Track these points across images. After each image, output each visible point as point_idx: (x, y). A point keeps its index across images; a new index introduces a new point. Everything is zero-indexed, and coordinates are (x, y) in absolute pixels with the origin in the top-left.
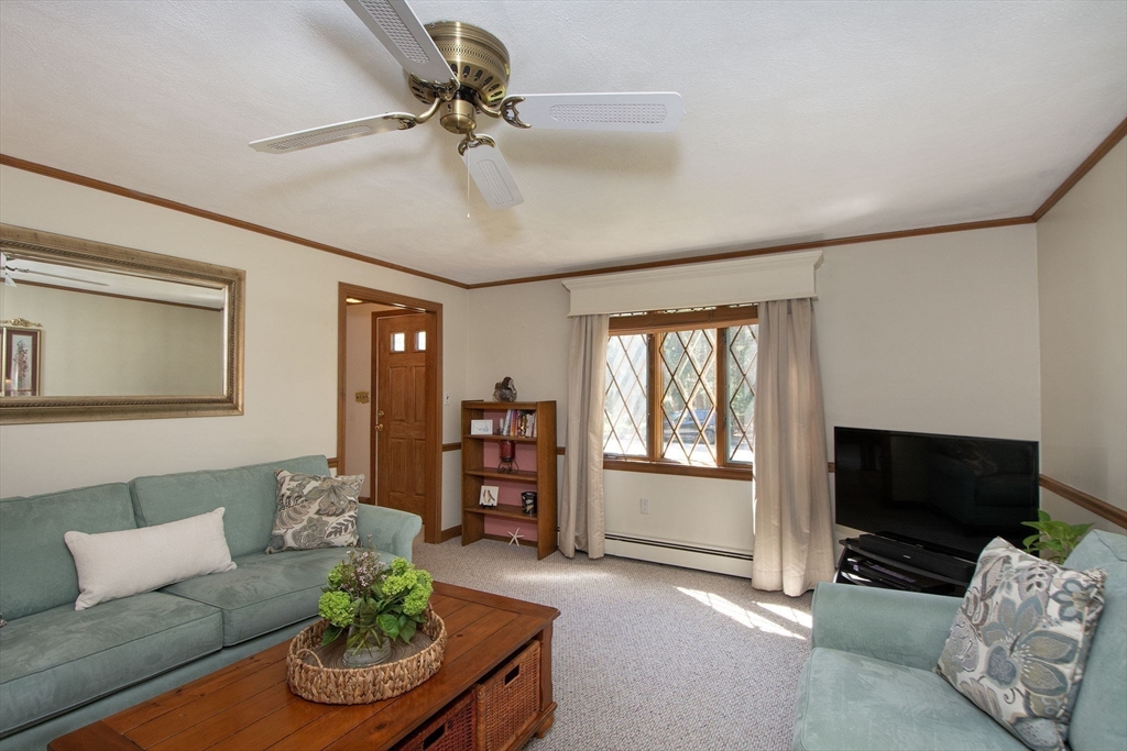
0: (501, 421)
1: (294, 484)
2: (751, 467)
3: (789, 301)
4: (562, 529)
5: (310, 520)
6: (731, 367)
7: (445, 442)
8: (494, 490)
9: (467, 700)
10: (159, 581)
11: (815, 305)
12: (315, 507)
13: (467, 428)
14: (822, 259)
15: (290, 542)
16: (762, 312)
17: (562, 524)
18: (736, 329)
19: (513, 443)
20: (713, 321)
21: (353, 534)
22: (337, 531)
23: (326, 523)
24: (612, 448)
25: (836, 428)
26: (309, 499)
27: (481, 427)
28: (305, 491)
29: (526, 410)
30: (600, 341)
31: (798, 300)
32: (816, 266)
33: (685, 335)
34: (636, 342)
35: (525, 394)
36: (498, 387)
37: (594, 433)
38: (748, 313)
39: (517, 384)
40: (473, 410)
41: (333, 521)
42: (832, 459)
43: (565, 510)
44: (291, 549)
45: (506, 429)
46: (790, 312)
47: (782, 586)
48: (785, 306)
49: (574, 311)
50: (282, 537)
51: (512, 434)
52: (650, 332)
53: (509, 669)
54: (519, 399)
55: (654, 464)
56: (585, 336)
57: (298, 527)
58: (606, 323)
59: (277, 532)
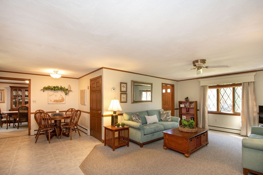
0: (186, 105)
1: (162, 112)
2: (240, 113)
3: (249, 82)
4: (199, 124)
5: (165, 117)
6: (236, 95)
7: (175, 108)
8: (185, 117)
9: (200, 136)
10: (153, 122)
11: (255, 83)
12: (165, 115)
13: (180, 106)
14: (256, 74)
15: (163, 120)
16: (242, 84)
17: (199, 123)
18: (237, 87)
19: (189, 108)
20: (231, 86)
21: (171, 119)
22: (169, 119)
23: (167, 118)
24: (209, 110)
25: (259, 106)
26: (165, 114)
27: (182, 106)
28: (164, 113)
29: (191, 103)
30: (207, 90)
31: (251, 82)
32: (255, 76)
33: (225, 89)
34: (215, 90)
35: (191, 100)
36: (185, 99)
37: (206, 107)
38: (239, 85)
39: (189, 98)
40: (180, 103)
41: (168, 117)
42: (258, 112)
43: (200, 120)
44: (163, 121)
45: (187, 106)
46: (249, 84)
47: (247, 135)
48: (248, 83)
49: (201, 85)
50: (162, 119)
51: (188, 107)
52: (217, 88)
53: (204, 134)
54: (190, 101)
55: (218, 113)
56: (204, 89)
57: (164, 118)
58: (208, 87)
59: (161, 118)
